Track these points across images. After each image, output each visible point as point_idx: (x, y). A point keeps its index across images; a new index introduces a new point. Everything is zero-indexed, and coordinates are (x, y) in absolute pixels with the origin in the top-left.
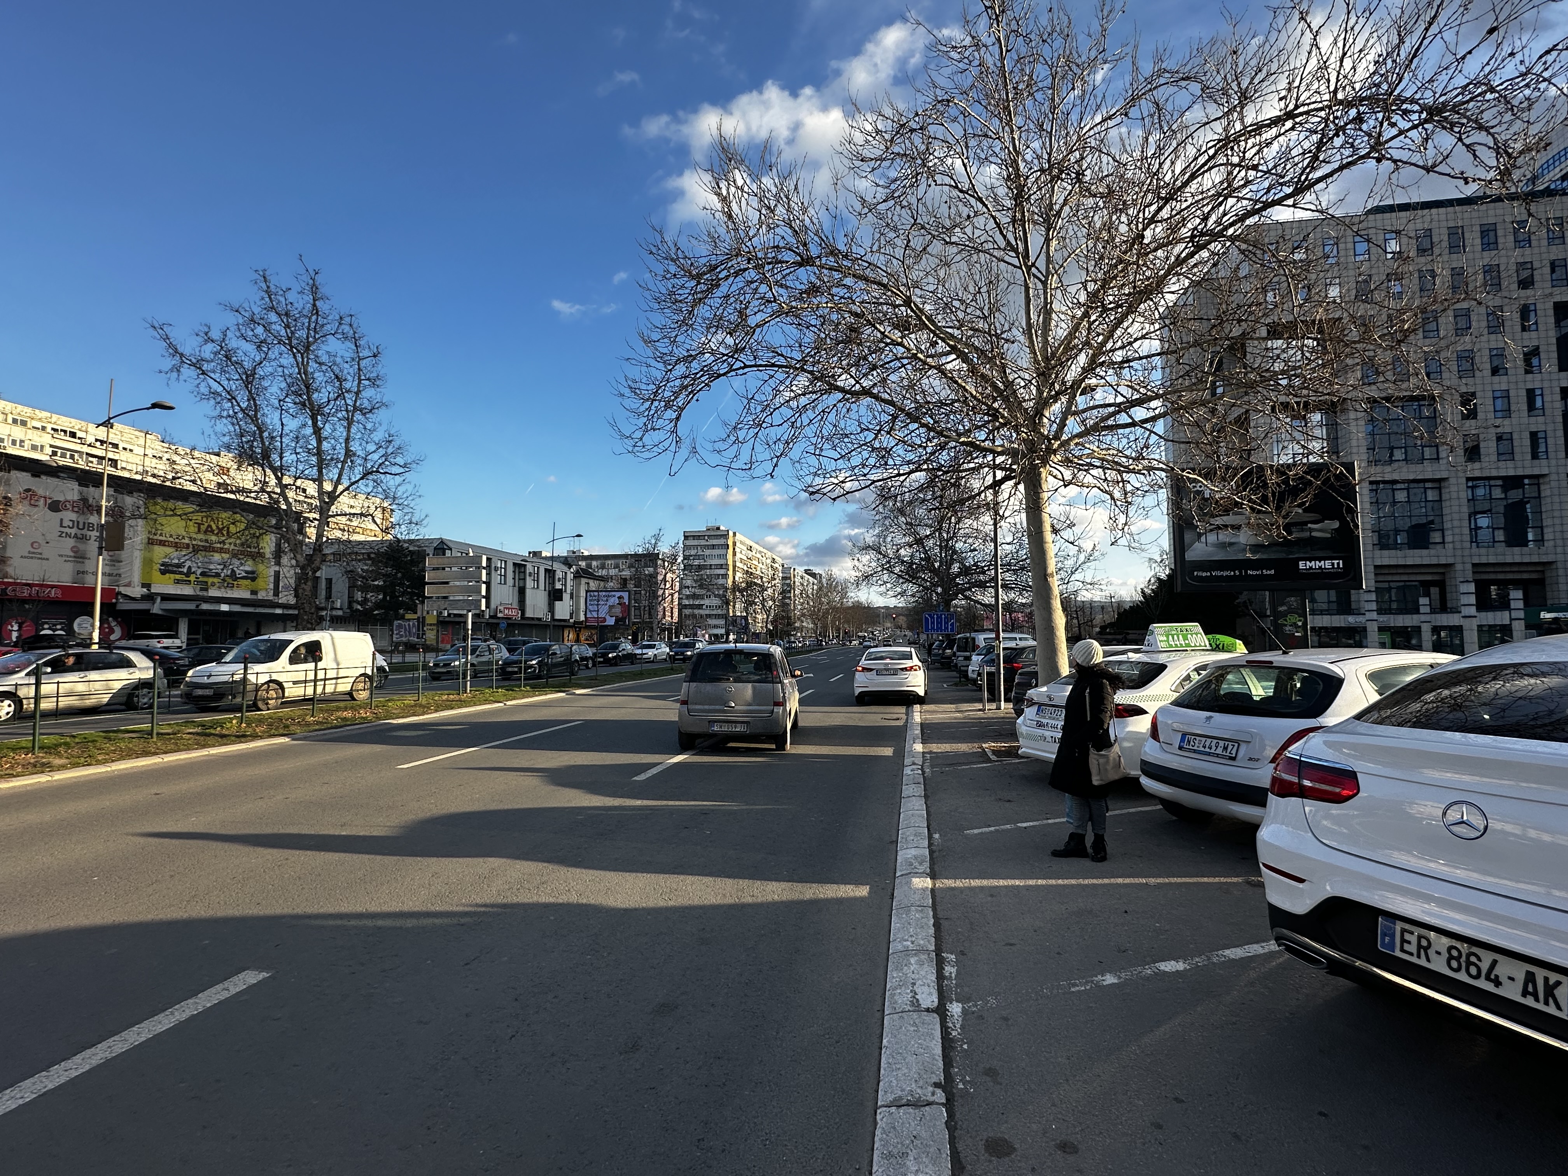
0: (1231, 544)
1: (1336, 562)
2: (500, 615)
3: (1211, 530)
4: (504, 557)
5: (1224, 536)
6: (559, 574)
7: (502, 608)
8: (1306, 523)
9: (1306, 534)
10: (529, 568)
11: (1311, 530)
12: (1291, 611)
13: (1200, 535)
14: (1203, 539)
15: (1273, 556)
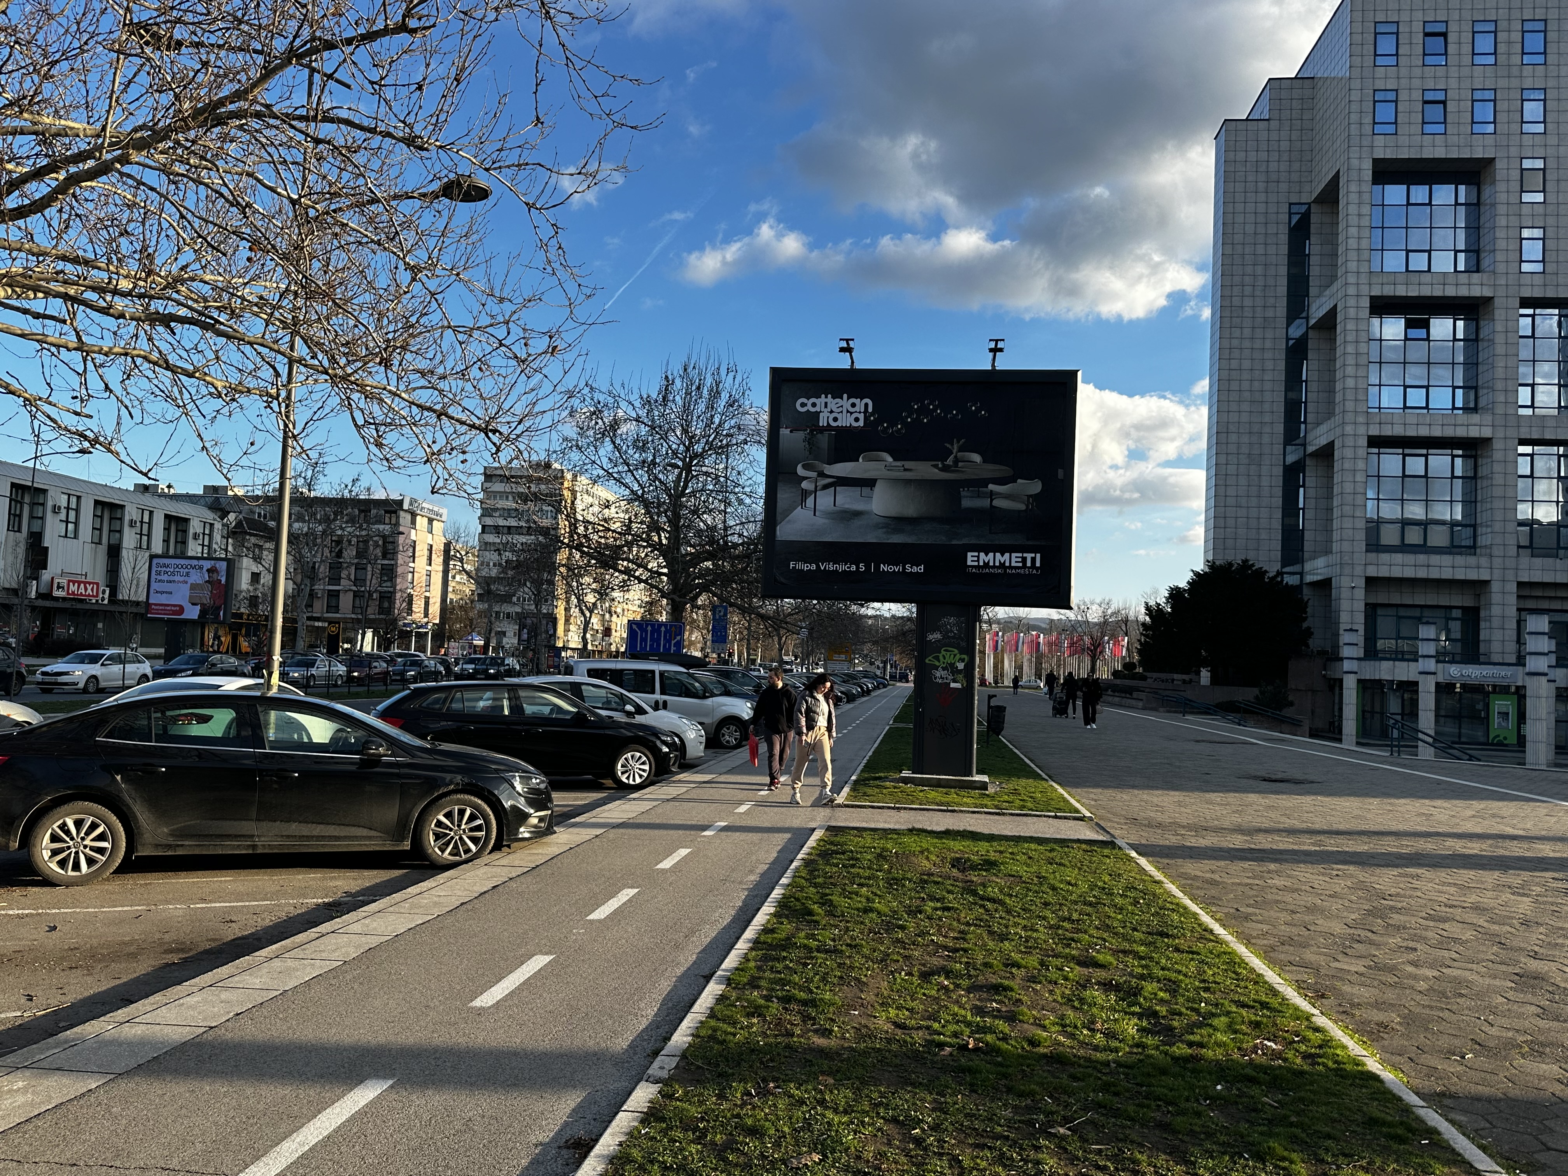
0: (857, 514)
1: (1029, 556)
2: (57, 593)
3: (825, 487)
4: (76, 490)
5: (847, 499)
6: (195, 526)
7: (64, 581)
8: (985, 482)
9: (985, 503)
10: (131, 513)
11: (992, 495)
12: (947, 642)
13: (805, 494)
14: (810, 501)
15: (926, 540)
